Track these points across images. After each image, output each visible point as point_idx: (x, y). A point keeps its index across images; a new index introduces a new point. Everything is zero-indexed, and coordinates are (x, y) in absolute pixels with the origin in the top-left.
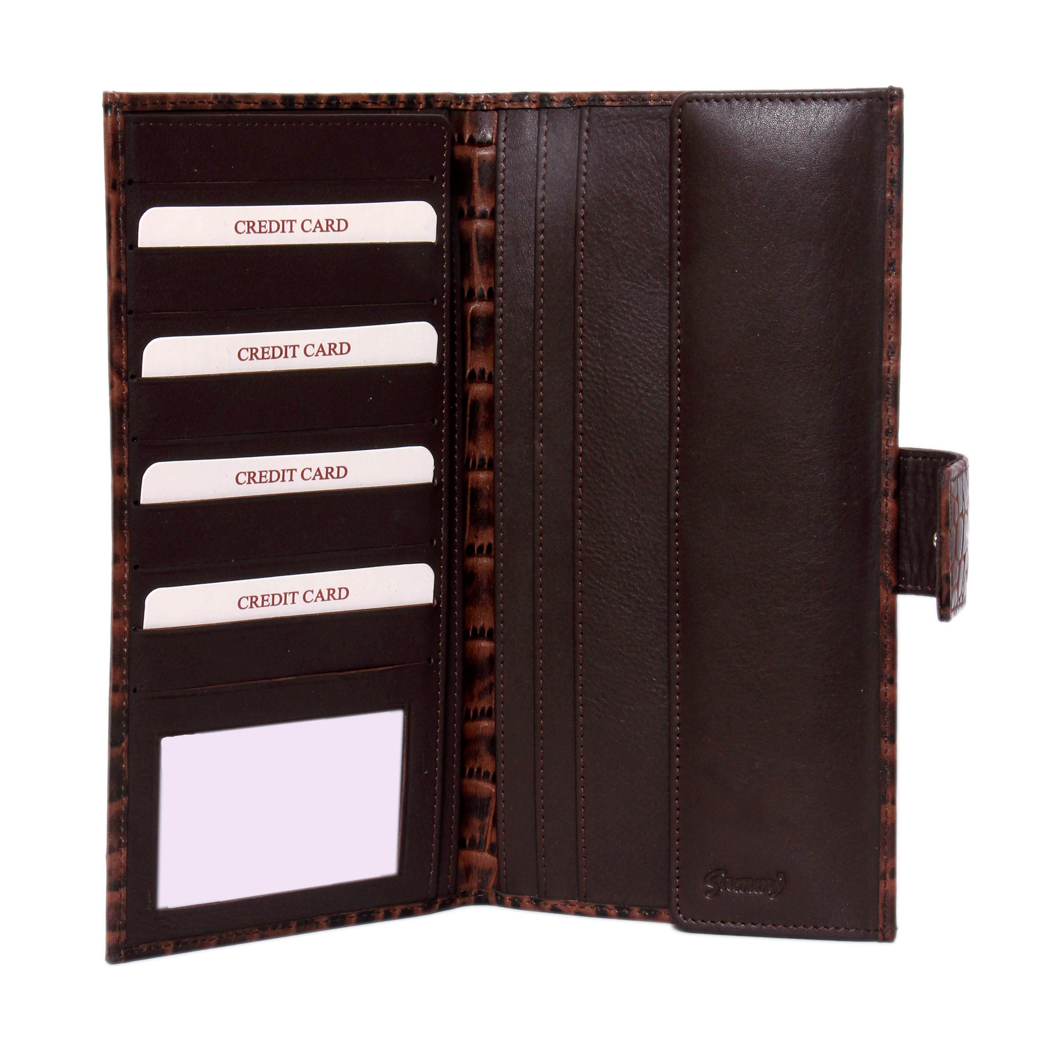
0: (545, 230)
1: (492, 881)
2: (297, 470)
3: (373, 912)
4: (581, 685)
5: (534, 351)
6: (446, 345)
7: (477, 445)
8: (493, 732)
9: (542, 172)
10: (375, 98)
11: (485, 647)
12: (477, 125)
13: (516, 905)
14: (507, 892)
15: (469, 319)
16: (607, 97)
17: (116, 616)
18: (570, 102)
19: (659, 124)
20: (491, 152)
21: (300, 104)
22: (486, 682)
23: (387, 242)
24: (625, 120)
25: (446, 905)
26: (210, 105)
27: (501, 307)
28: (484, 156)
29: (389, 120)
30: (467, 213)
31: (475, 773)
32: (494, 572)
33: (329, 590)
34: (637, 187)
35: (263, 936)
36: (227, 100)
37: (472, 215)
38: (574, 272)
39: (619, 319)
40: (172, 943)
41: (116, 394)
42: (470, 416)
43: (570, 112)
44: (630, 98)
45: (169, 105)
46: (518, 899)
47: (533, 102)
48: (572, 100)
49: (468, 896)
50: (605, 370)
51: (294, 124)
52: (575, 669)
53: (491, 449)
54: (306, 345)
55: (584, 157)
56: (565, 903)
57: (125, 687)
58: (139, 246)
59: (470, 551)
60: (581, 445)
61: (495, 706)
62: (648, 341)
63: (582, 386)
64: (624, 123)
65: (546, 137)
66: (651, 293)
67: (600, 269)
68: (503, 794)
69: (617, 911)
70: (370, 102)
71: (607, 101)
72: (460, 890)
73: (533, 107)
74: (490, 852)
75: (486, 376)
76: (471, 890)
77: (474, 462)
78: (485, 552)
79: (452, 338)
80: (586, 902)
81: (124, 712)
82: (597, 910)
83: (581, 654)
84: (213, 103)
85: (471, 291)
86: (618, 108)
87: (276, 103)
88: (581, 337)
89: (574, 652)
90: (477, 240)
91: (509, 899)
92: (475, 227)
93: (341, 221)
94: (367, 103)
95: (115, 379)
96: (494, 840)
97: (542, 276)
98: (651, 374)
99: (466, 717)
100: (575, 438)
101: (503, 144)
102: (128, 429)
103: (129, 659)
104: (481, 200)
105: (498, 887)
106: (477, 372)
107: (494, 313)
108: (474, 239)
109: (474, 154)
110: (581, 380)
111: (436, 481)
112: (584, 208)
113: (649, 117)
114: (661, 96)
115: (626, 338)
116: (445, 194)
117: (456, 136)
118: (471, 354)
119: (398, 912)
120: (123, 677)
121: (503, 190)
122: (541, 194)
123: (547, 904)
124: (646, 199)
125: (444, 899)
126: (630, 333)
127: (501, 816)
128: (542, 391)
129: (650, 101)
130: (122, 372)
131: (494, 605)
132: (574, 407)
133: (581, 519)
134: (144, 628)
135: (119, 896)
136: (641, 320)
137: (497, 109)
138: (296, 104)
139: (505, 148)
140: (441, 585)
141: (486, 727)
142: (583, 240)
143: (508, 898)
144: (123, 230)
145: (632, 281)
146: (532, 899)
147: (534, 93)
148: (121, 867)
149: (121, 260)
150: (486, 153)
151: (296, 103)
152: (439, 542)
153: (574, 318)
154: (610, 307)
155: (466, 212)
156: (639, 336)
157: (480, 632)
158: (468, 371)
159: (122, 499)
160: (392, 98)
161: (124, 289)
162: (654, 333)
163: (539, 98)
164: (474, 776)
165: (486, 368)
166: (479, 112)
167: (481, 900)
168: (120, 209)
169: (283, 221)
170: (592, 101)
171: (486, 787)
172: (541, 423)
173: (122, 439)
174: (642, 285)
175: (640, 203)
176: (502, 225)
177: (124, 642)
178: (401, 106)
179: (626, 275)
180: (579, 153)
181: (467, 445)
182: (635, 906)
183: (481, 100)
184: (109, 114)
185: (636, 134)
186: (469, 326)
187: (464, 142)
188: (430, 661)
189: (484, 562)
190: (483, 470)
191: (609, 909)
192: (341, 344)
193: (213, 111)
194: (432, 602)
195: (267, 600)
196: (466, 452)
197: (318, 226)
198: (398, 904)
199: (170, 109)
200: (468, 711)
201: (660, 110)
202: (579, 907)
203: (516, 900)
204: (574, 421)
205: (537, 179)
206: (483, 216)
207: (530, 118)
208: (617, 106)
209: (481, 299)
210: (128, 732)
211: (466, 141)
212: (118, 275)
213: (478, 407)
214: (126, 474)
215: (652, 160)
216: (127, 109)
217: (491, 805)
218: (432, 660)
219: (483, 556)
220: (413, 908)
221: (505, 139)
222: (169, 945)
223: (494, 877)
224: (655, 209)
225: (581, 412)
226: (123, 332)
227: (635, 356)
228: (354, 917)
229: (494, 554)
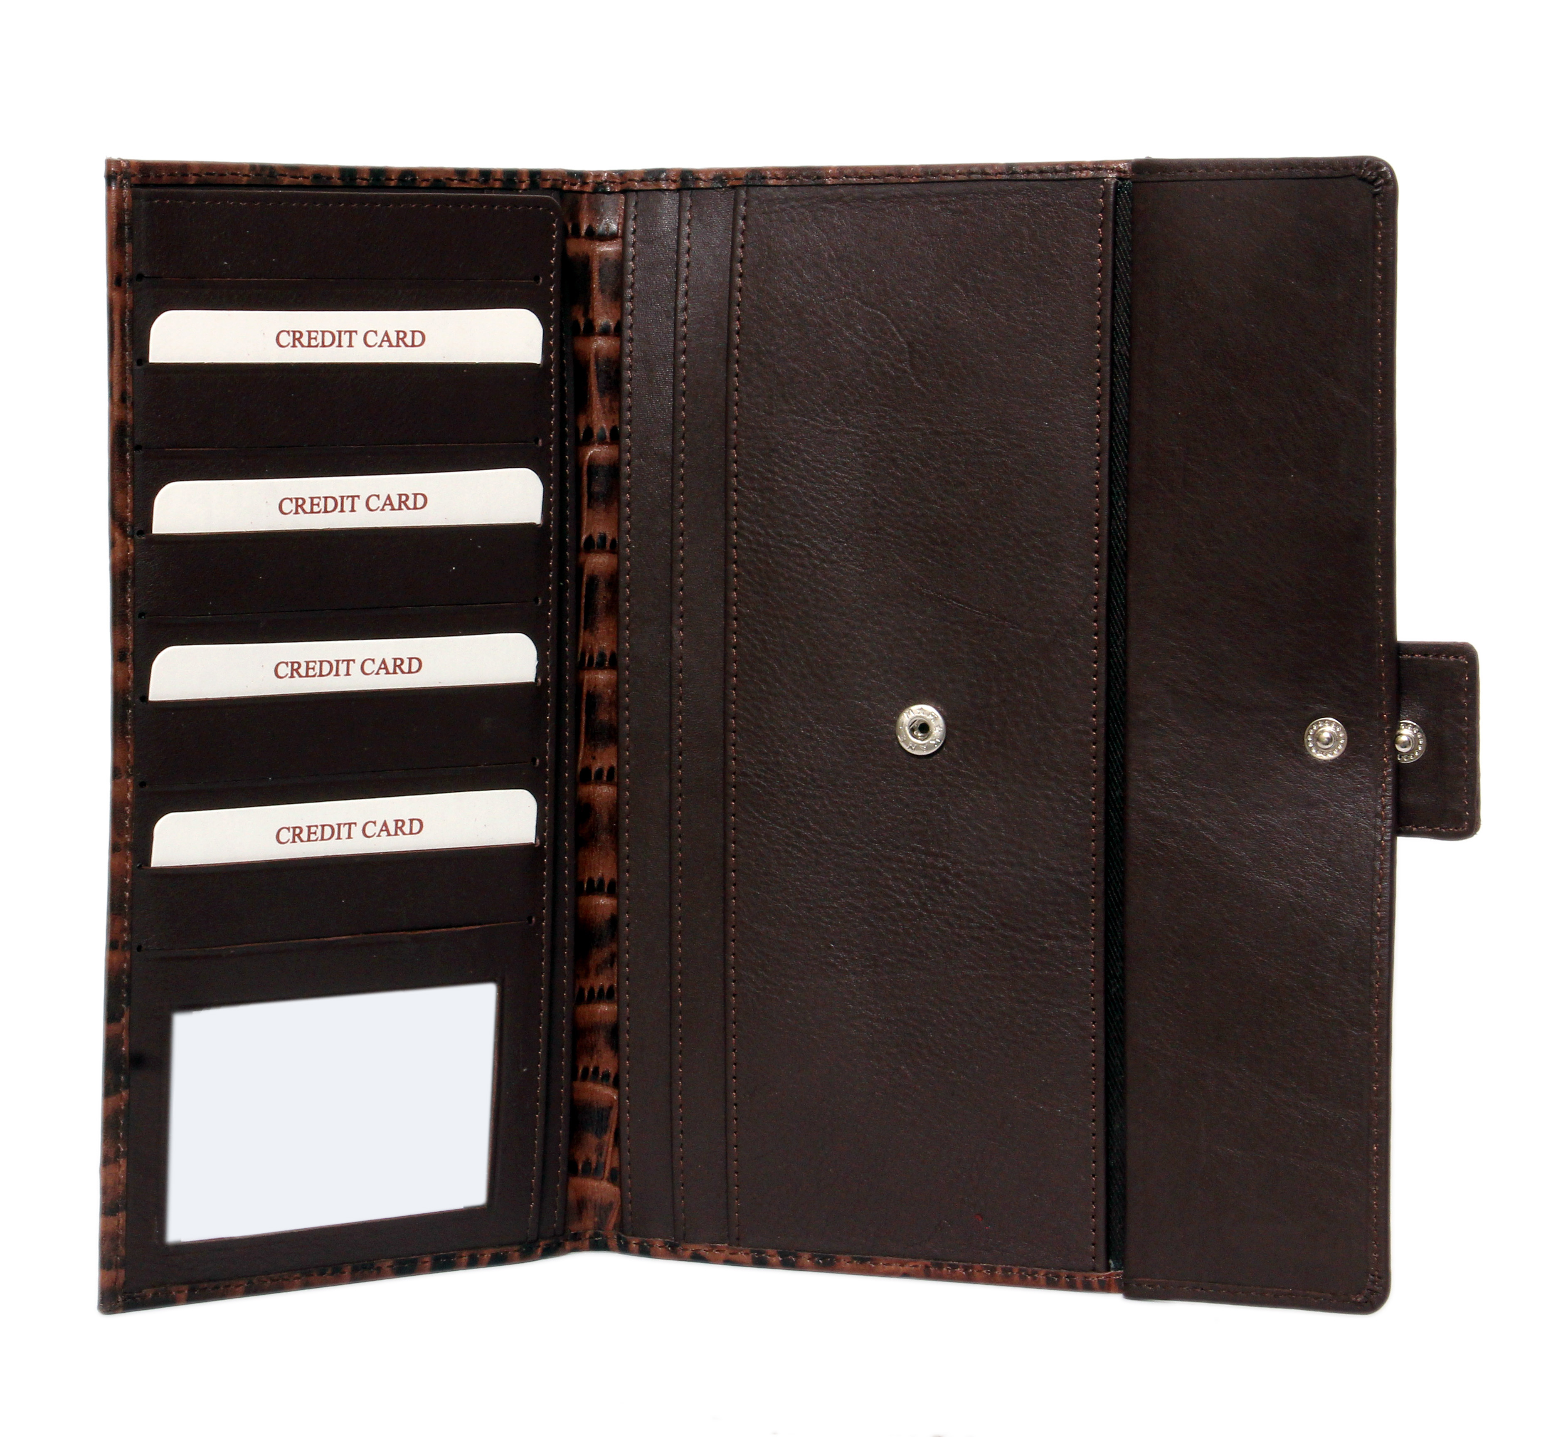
0: (687, 350)
1: (613, 1220)
2: (356, 661)
3: (453, 1256)
4: (734, 954)
5: (672, 510)
6: (554, 501)
7: (595, 636)
8: (615, 1019)
9: (684, 273)
10: (462, 173)
11: (604, 905)
12: (596, 212)
13: (645, 1251)
14: (634, 1235)
15: (585, 468)
16: (771, 174)
17: (115, 848)
18: (722, 181)
19: (840, 209)
20: (615, 248)
21: (363, 179)
22: (606, 953)
23: (477, 362)
24: (793, 203)
25: (553, 1249)
26: (245, 178)
27: (629, 452)
28: (606, 252)
29: (480, 202)
30: (584, 329)
31: (590, 1073)
32: (617, 806)
33: (397, 821)
34: (810, 292)
35: (307, 1284)
36: (267, 172)
37: (590, 330)
38: (726, 404)
39: (786, 466)
40: (185, 1289)
41: (119, 555)
42: (586, 596)
43: (721, 194)
44: (802, 174)
45: (191, 177)
46: (646, 1242)
47: (672, 180)
48: (724, 178)
49: (580, 1239)
50: (767, 533)
51: (355, 205)
52: (725, 934)
53: (613, 642)
54: (368, 496)
55: (739, 252)
56: (711, 1248)
57: (126, 943)
58: (151, 361)
59: (585, 777)
60: (735, 633)
61: (618, 984)
62: (825, 495)
63: (737, 555)
64: (793, 207)
65: (690, 228)
66: (829, 431)
67: (760, 400)
68: (627, 1101)
69: (780, 1259)
70: (456, 179)
71: (771, 178)
72: (571, 1231)
73: (671, 188)
74: (610, 1180)
75: (608, 544)
76: (586, 1230)
77: (591, 658)
78: (605, 778)
79: (562, 492)
80: (739, 1245)
81: (124, 977)
82: (753, 1257)
83: (734, 913)
84: (249, 176)
85: (589, 431)
86: (785, 188)
87: (333, 178)
88: (735, 491)
89: (725, 911)
90: (597, 364)
91: (635, 1244)
92: (594, 346)
93: (416, 334)
94: (453, 180)
95: (117, 534)
96: (616, 1164)
97: (684, 409)
98: (829, 538)
99: (581, 998)
100: (727, 625)
101: (632, 236)
102: (133, 601)
103: (131, 908)
104: (602, 311)
105: (621, 1227)
106: (596, 538)
107: (620, 458)
108: (592, 363)
109: (594, 250)
110: (735, 548)
111: (539, 680)
112: (739, 319)
113: (827, 200)
114: (841, 171)
115: (795, 492)
116: (553, 300)
117: (570, 226)
118: (588, 515)
119: (487, 1256)
120: (123, 930)
121: (632, 298)
122: (682, 302)
123: (687, 1249)
124: (822, 308)
125: (548, 1242)
126: (800, 485)
127: (626, 1131)
128: (682, 562)
129: (828, 178)
130: (127, 527)
131: (617, 849)
132: (726, 582)
133: (734, 732)
134: (153, 865)
135: (116, 1223)
136: (815, 468)
137: (624, 192)
138: (358, 180)
139: (634, 242)
140: (545, 819)
141: (605, 1012)
142: (737, 362)
143: (634, 1242)
144: (129, 339)
145: (803, 416)
146: (666, 1243)
147: (672, 170)
148: (119, 1183)
149: (126, 379)
150: (608, 249)
151: (359, 178)
152: (543, 761)
153: (726, 465)
154: (773, 450)
155: (582, 328)
156: (814, 489)
157: (598, 885)
158: (584, 537)
159: (124, 694)
160: (486, 175)
161: (130, 416)
162: (833, 484)
163: (680, 176)
164: (589, 1078)
165: (607, 533)
166: (600, 195)
167: (598, 1245)
168: (126, 312)
169: (340, 332)
170: (751, 179)
171: (606, 1093)
172: (681, 604)
173: (126, 615)
174: (817, 421)
175: (814, 313)
176: (631, 343)
177: (126, 884)
178: (497, 185)
179: (795, 408)
180: (732, 247)
181: (582, 634)
182: (805, 1251)
183: (603, 179)
184: (113, 188)
185: (808, 222)
186: (585, 478)
187: (581, 234)
188: (530, 921)
189: (604, 792)
190: (604, 669)
191: (769, 1256)
192: (415, 495)
193: (248, 186)
194: (534, 842)
195: (315, 833)
196: (581, 645)
197: (386, 339)
198: (486, 1247)
199: (192, 183)
200: (582, 990)
201: (841, 190)
202: (730, 1254)
203: (645, 1244)
204: (726, 601)
205: (677, 283)
206: (605, 332)
207: (669, 202)
208: (784, 186)
209: (602, 441)
210: (129, 1004)
211: (583, 232)
212: (123, 399)
213: (597, 585)
214: (130, 660)
215: (830, 255)
216: (137, 182)
217: (611, 1116)
218: (534, 919)
219: (602, 783)
220: (507, 1252)
221: (635, 230)
222: (183, 1291)
223: (616, 1214)
224: (834, 320)
225: (735, 590)
226: (128, 473)
227: (807, 516)
228: (427, 1262)
229: (618, 781)
